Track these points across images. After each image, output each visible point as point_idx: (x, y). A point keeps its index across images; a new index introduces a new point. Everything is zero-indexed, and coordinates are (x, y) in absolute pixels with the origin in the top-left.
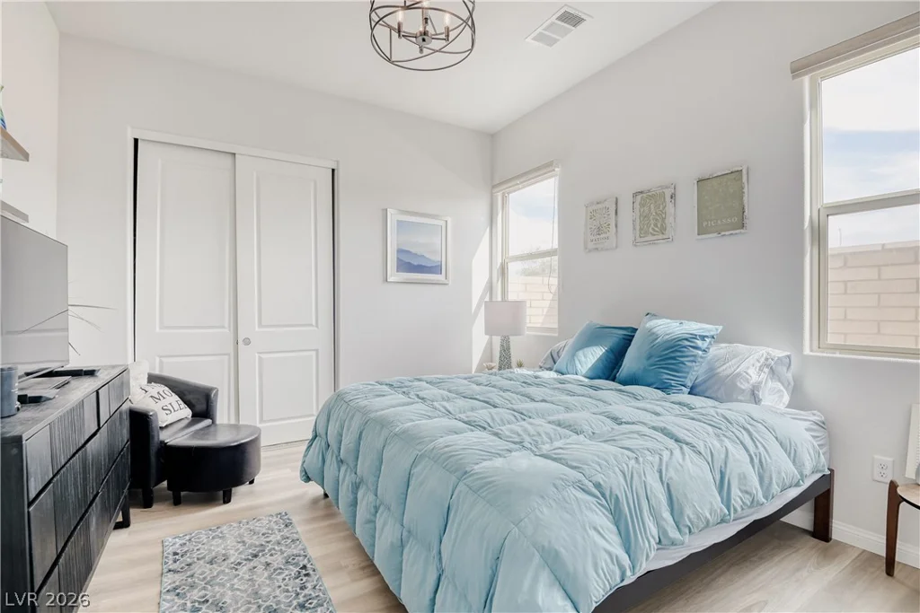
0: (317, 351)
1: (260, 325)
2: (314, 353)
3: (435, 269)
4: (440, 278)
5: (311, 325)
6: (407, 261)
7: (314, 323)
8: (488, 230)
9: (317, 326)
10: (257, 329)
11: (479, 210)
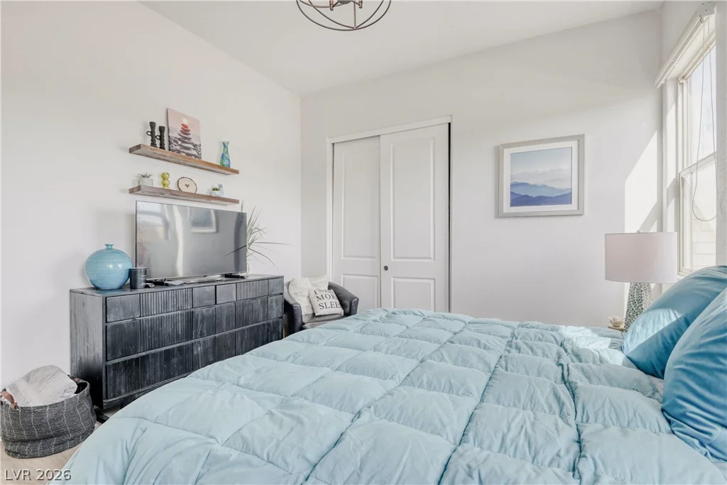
0: (434, 279)
1: (395, 257)
2: (432, 282)
3: (564, 198)
4: (572, 207)
5: (430, 258)
6: (523, 194)
7: (432, 256)
8: (656, 135)
9: (435, 260)
10: (392, 259)
11: (643, 110)
